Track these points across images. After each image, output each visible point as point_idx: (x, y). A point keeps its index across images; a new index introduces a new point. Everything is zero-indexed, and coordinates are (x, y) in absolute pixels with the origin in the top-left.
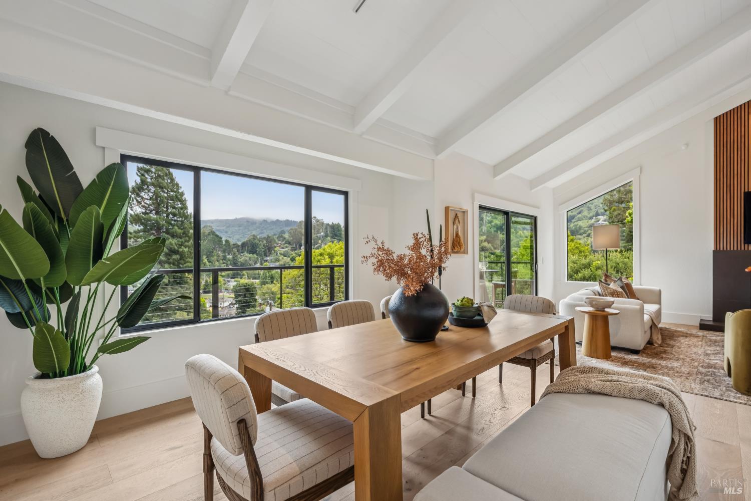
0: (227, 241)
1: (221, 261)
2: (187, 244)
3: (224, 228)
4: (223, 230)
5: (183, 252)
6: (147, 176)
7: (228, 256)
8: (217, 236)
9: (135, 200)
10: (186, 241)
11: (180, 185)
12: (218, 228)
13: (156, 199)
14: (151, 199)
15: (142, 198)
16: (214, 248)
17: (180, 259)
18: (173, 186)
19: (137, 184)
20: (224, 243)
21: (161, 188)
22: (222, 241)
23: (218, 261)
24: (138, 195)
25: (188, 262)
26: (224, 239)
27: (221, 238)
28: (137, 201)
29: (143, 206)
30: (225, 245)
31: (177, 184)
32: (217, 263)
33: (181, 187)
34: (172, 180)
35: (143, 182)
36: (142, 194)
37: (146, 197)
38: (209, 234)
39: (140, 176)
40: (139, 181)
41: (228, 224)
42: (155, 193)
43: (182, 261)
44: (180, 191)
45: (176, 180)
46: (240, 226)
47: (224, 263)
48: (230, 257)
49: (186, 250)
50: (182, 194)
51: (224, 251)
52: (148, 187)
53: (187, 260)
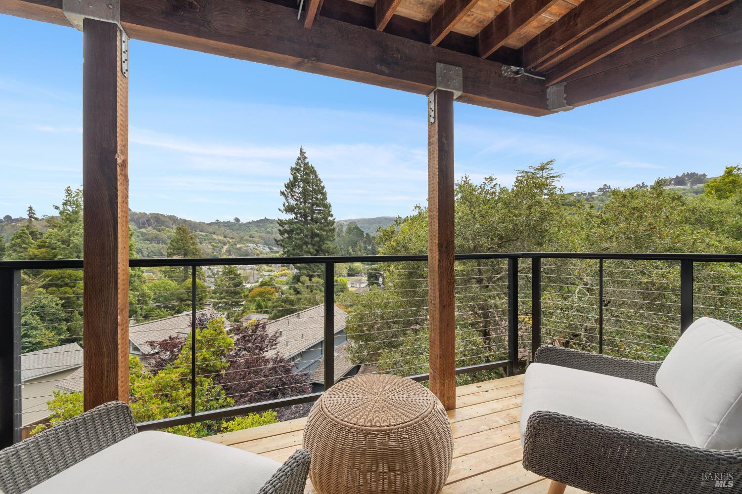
0: (367, 234)
1: (363, 251)
2: (325, 228)
3: (367, 225)
4: (367, 227)
5: (322, 235)
6: (298, 174)
7: (368, 247)
8: (360, 230)
9: (289, 194)
10: (325, 226)
11: (321, 180)
12: (363, 225)
13: (305, 193)
14: (301, 193)
15: (295, 192)
16: (358, 240)
17: (320, 240)
18: (317, 181)
19: (290, 181)
20: (365, 236)
21: (308, 183)
22: (363, 234)
23: (360, 251)
24: (292, 190)
25: (326, 244)
26: (365, 233)
27: (363, 232)
28: (291, 194)
29: (296, 199)
30: (366, 237)
31: (320, 180)
32: (359, 252)
33: (322, 182)
34: (316, 176)
35: (295, 178)
36: (294, 189)
37: (298, 191)
38: (354, 229)
39: (292, 174)
40: (292, 179)
41: (371, 221)
42: (304, 188)
43: (321, 243)
44: (322, 185)
45: (319, 176)
46: (380, 223)
47: (365, 253)
48: (370, 248)
49: (324, 233)
50: (323, 188)
51: (365, 243)
52: (299, 183)
53: (325, 242)
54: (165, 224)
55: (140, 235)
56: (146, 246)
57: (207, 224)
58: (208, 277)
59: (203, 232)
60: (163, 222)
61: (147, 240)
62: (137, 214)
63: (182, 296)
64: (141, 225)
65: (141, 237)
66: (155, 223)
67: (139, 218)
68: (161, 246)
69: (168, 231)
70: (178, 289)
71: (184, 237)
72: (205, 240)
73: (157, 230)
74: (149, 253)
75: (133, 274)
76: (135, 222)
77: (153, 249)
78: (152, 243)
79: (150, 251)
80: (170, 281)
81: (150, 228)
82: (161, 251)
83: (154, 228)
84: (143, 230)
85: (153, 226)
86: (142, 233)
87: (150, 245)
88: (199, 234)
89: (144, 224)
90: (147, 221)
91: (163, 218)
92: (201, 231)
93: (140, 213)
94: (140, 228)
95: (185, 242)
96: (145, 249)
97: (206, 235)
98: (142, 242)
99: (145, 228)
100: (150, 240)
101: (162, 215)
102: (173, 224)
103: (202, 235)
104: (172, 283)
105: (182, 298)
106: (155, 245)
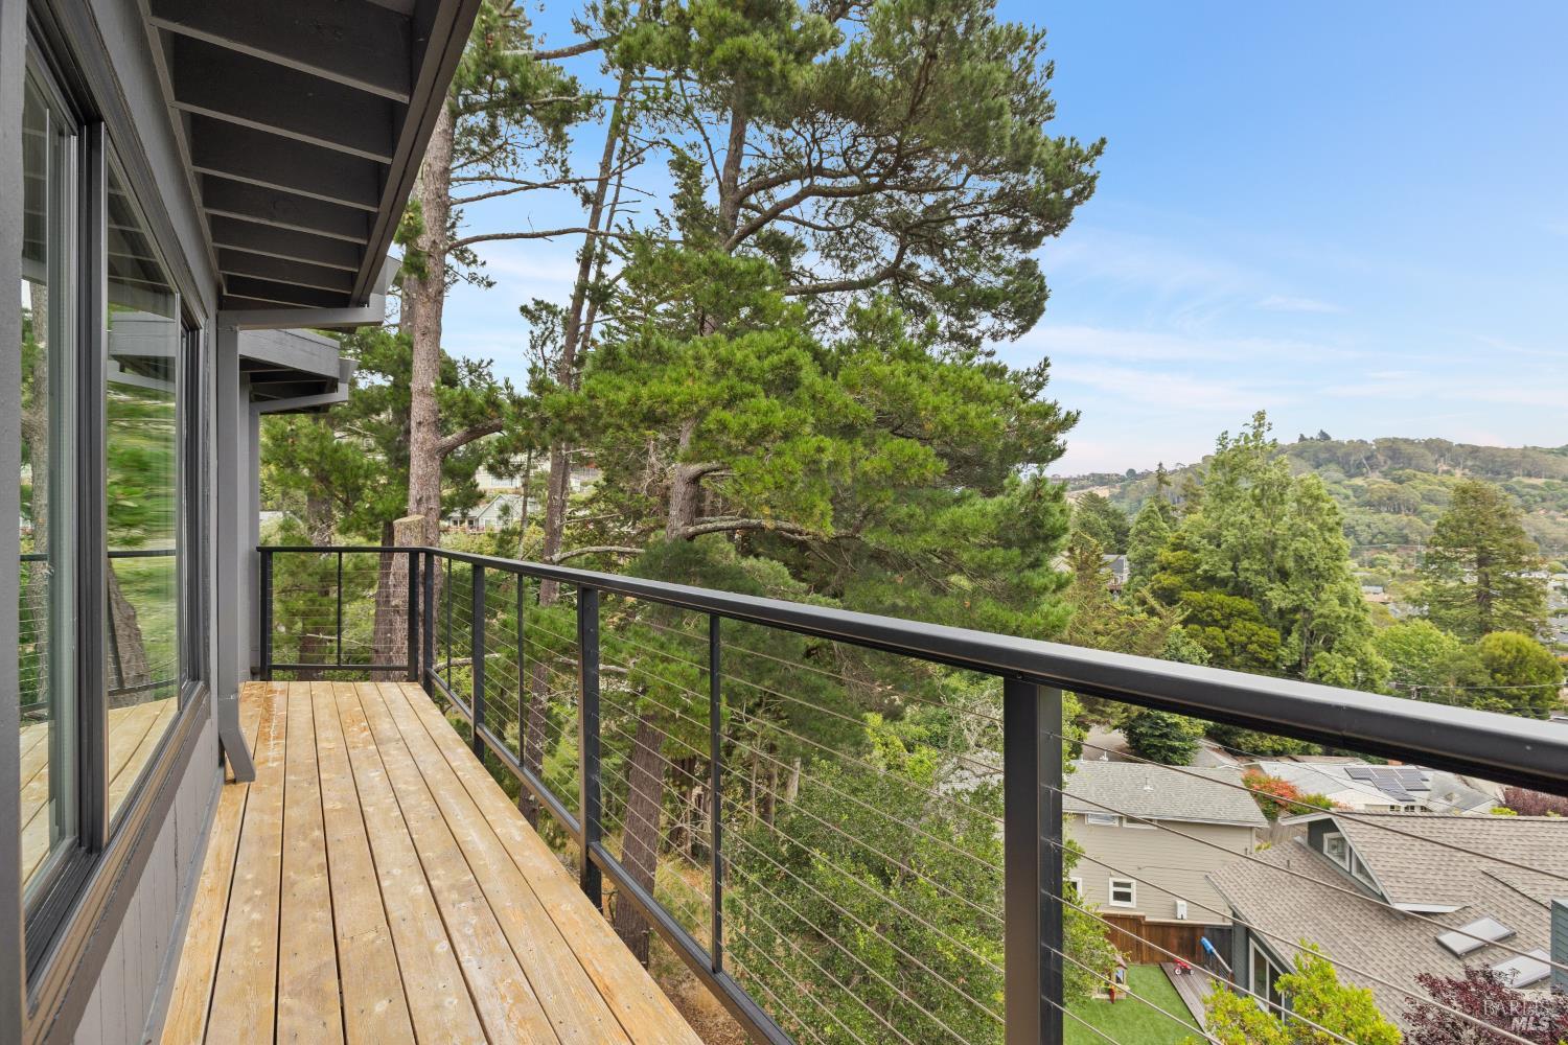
54: (1414, 462)
55: (1350, 492)
56: (1366, 519)
57: (1550, 451)
58: (1557, 614)
59: (1538, 476)
60: (1410, 459)
61: (1369, 504)
62: (1343, 444)
63: (1472, 678)
64: (1353, 471)
65: (1352, 498)
66: (1389, 462)
67: (1348, 455)
68: (1405, 518)
69: (1425, 481)
70: (1461, 658)
71: (1479, 512)
72: (1544, 500)
73: (1393, 480)
74: (1374, 536)
75: (1344, 615)
76: (1338, 463)
77: (1383, 528)
78: (1379, 512)
79: (1376, 531)
80: (1437, 633)
81: (1375, 476)
82: (1405, 531)
83: (1385, 475)
84: (1358, 481)
85: (1383, 469)
86: (1356, 489)
87: (1375, 516)
88: (1519, 482)
89: (1359, 466)
90: (1367, 459)
91: (1410, 450)
92: (1529, 475)
93: (1351, 442)
94: (1351, 476)
95: (1483, 527)
96: (1363, 527)
97: (1548, 486)
98: (1355, 509)
99: (1363, 475)
100: (1375, 505)
101: (1406, 441)
102: (1436, 461)
103: (1534, 487)
104: (1442, 635)
105: (1473, 684)
106: (1390, 517)
